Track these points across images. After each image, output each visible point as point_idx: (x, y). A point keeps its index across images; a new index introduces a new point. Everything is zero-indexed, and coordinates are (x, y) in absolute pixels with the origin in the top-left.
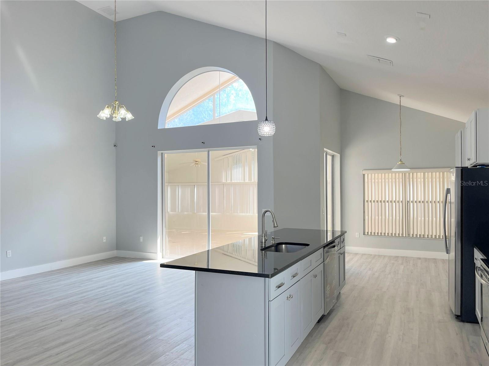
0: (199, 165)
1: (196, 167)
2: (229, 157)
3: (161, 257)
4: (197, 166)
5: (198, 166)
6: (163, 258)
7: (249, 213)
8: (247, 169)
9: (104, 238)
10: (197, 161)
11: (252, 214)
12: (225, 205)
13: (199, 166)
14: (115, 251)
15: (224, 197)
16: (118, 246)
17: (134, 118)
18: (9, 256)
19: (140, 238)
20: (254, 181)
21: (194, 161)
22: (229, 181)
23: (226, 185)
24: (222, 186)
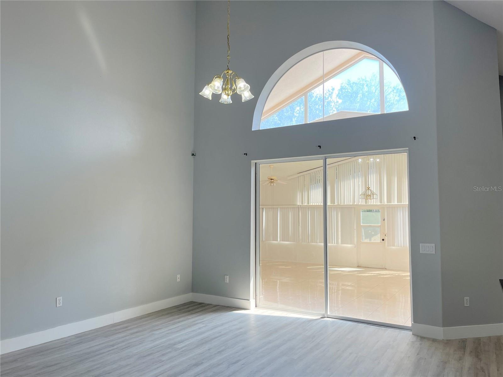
2: (305, 175)
3: (255, 306)
5: (273, 185)
6: (256, 307)
7: (332, 243)
8: (329, 189)
9: (178, 276)
10: (273, 178)
11: (335, 244)
13: (275, 185)
14: (191, 294)
16: (194, 287)
17: (253, 97)
18: (60, 305)
19: (225, 278)
20: (338, 203)
21: (268, 179)
22: (305, 204)
23: (302, 208)
24: (297, 209)
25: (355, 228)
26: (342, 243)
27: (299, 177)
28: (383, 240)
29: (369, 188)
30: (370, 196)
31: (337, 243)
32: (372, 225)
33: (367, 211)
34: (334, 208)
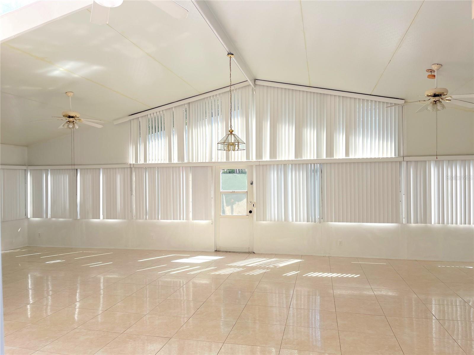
0: (75, 125)
1: (70, 128)
2: (140, 118)
4: (71, 126)
5: (73, 127)
8: (175, 140)
10: (71, 115)
11: (185, 221)
12: (134, 206)
13: (77, 127)
15: (131, 190)
20: (189, 159)
22: (141, 161)
23: (135, 168)
24: (129, 170)
25: (212, 196)
26: (194, 218)
27: (130, 121)
28: (251, 212)
29: (233, 131)
30: (233, 144)
31: (187, 218)
32: (235, 191)
33: (230, 173)
34: (183, 167)
